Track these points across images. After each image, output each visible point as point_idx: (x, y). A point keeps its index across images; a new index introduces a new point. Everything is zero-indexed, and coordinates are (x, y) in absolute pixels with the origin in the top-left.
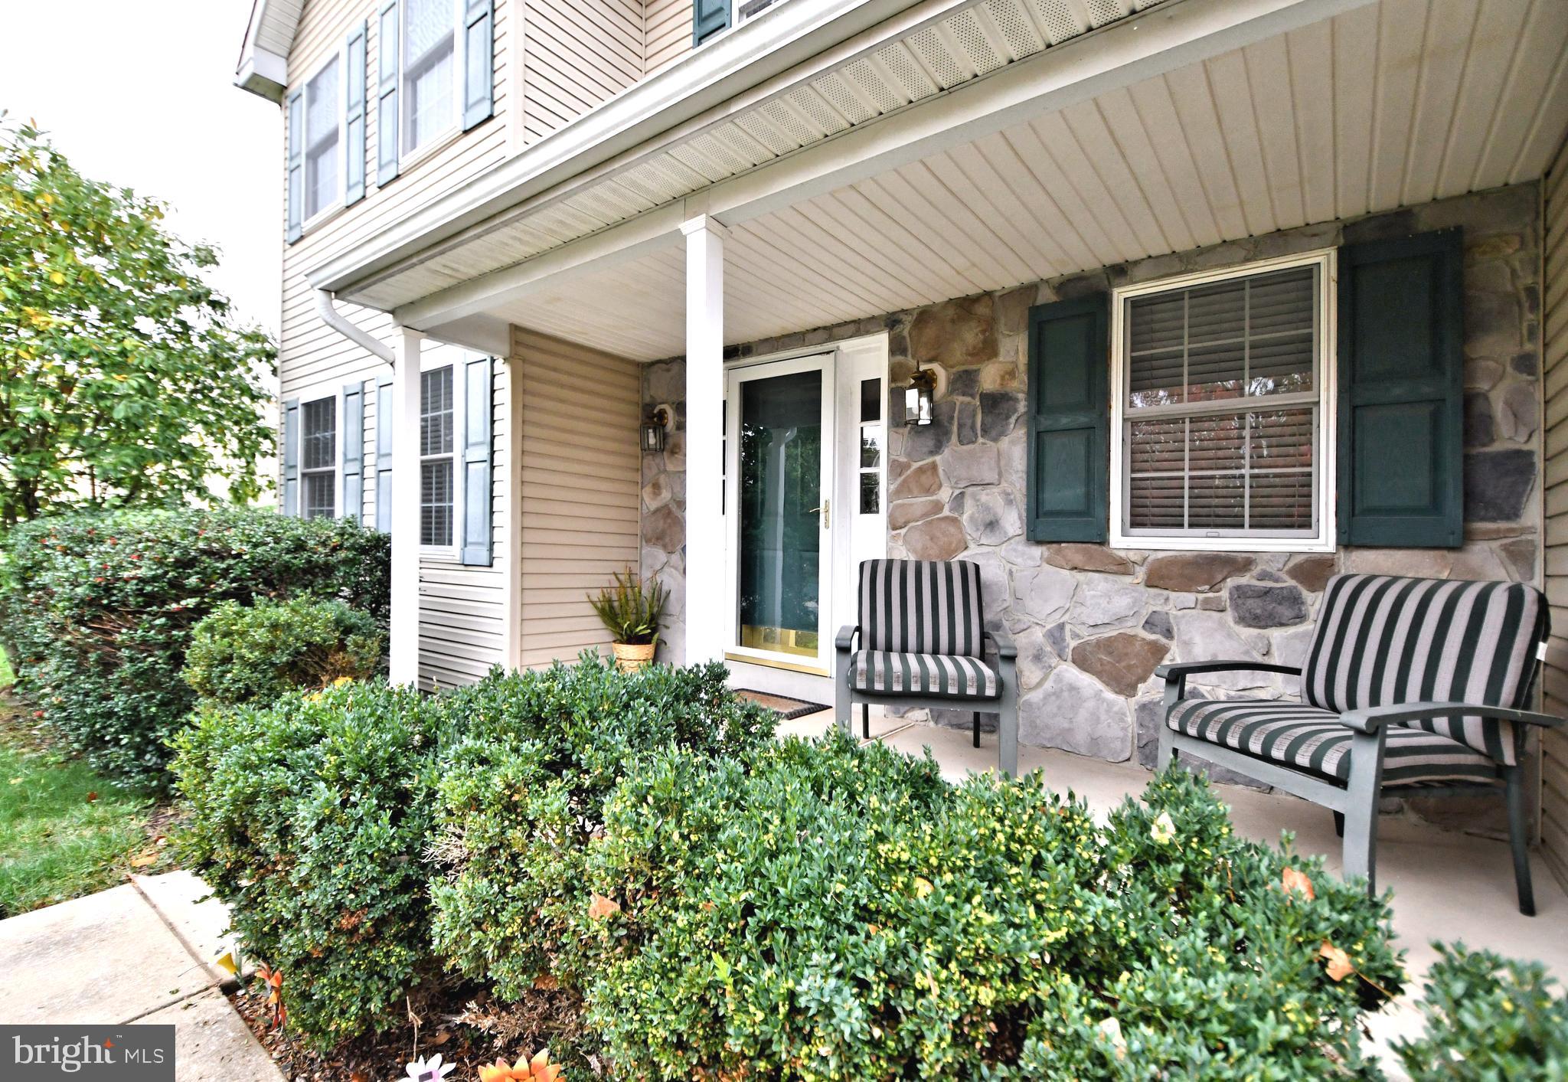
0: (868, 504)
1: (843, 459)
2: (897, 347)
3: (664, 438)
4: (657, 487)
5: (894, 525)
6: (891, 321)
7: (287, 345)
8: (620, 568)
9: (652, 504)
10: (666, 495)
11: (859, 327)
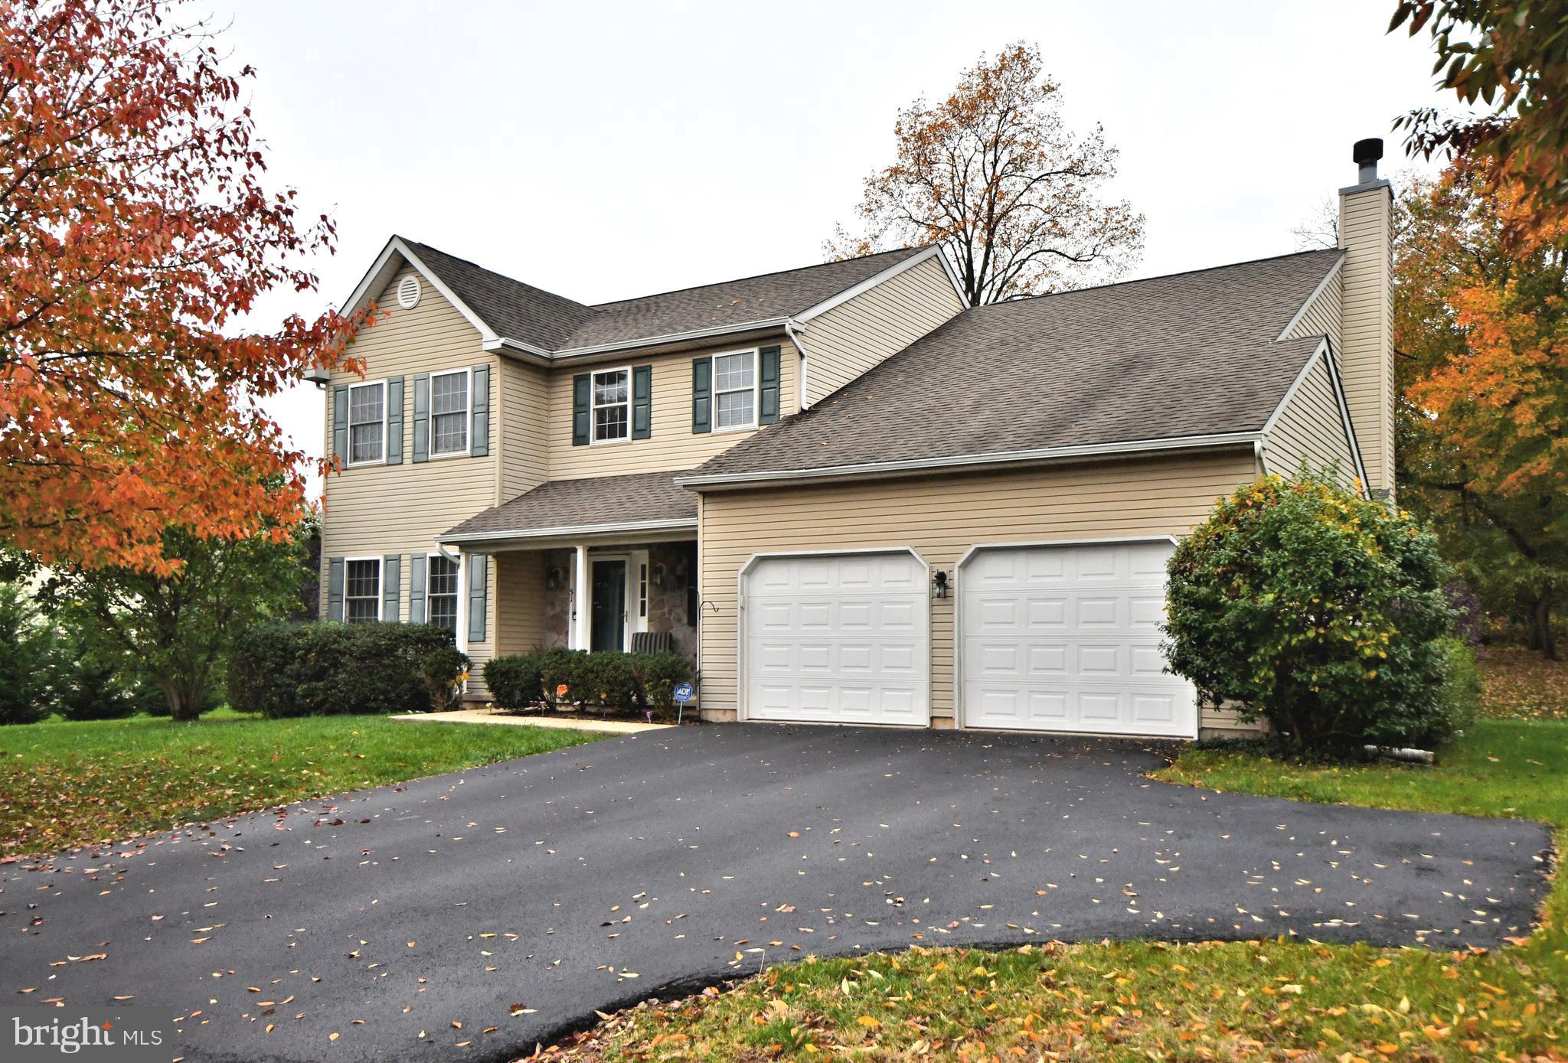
0: (643, 614)
1: (633, 596)
2: (651, 556)
3: (557, 583)
4: (553, 605)
5: (650, 620)
6: (649, 546)
7: (329, 526)
8: (536, 642)
9: (551, 612)
10: (558, 609)
11: (640, 547)
